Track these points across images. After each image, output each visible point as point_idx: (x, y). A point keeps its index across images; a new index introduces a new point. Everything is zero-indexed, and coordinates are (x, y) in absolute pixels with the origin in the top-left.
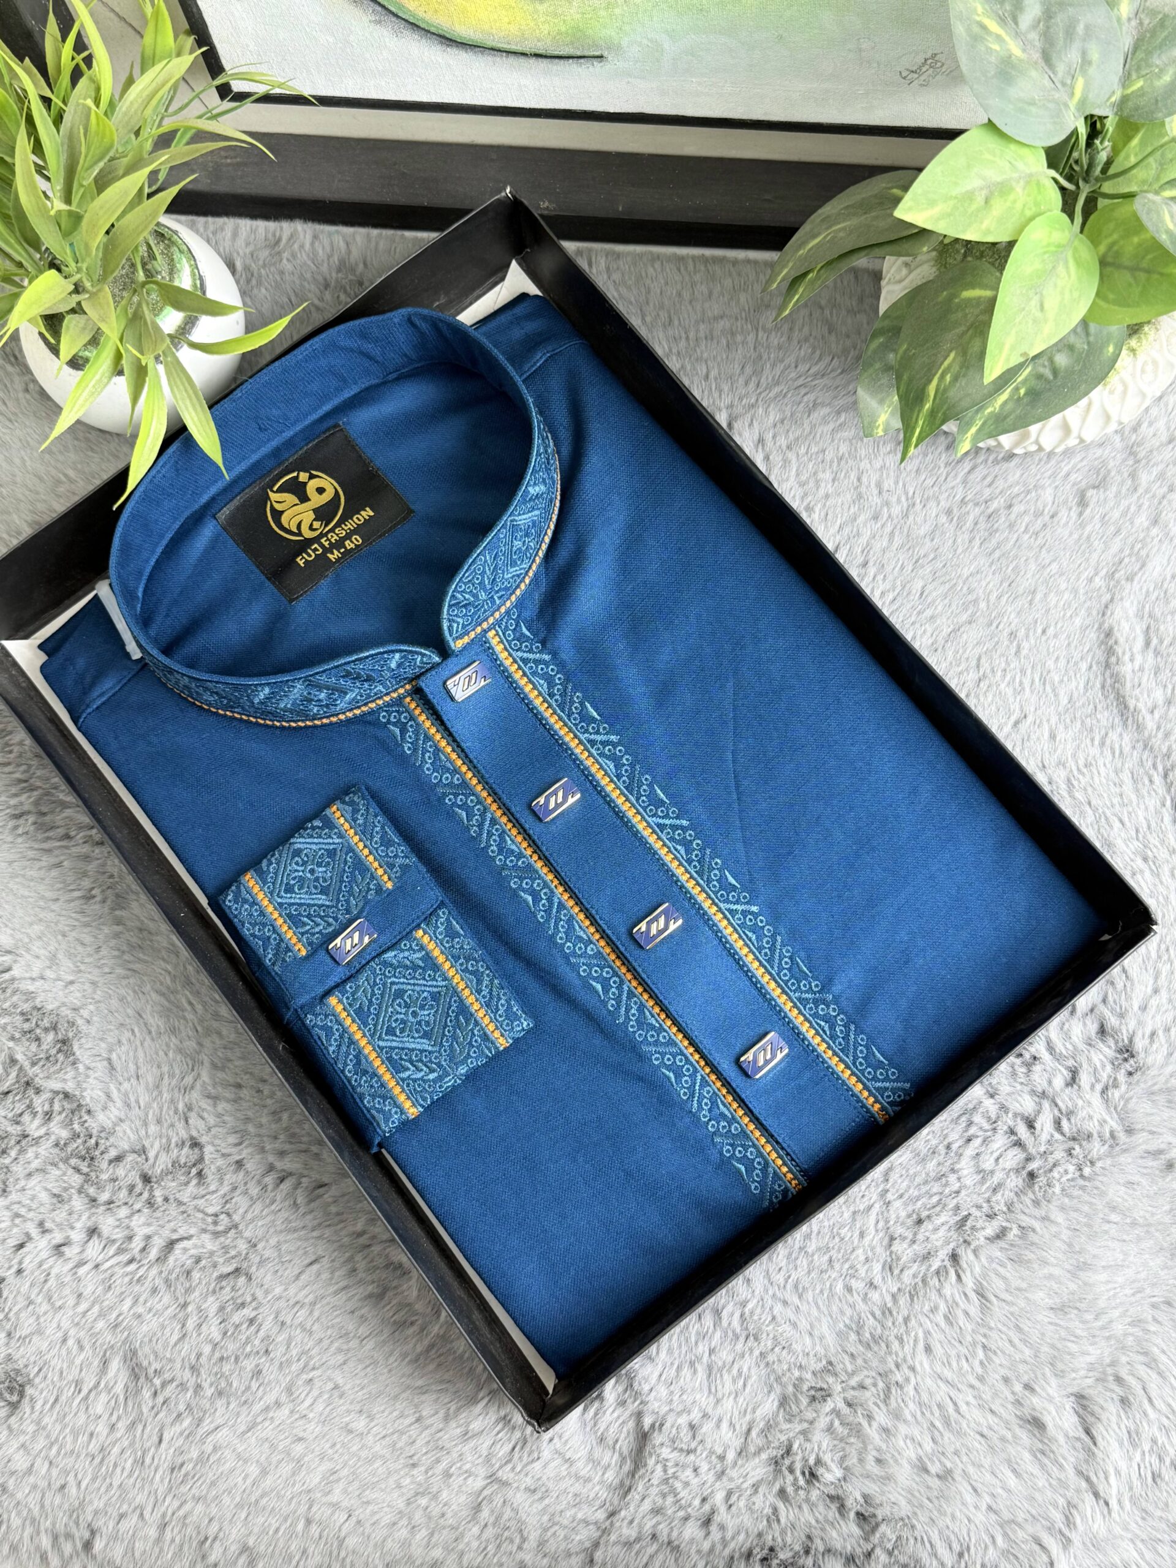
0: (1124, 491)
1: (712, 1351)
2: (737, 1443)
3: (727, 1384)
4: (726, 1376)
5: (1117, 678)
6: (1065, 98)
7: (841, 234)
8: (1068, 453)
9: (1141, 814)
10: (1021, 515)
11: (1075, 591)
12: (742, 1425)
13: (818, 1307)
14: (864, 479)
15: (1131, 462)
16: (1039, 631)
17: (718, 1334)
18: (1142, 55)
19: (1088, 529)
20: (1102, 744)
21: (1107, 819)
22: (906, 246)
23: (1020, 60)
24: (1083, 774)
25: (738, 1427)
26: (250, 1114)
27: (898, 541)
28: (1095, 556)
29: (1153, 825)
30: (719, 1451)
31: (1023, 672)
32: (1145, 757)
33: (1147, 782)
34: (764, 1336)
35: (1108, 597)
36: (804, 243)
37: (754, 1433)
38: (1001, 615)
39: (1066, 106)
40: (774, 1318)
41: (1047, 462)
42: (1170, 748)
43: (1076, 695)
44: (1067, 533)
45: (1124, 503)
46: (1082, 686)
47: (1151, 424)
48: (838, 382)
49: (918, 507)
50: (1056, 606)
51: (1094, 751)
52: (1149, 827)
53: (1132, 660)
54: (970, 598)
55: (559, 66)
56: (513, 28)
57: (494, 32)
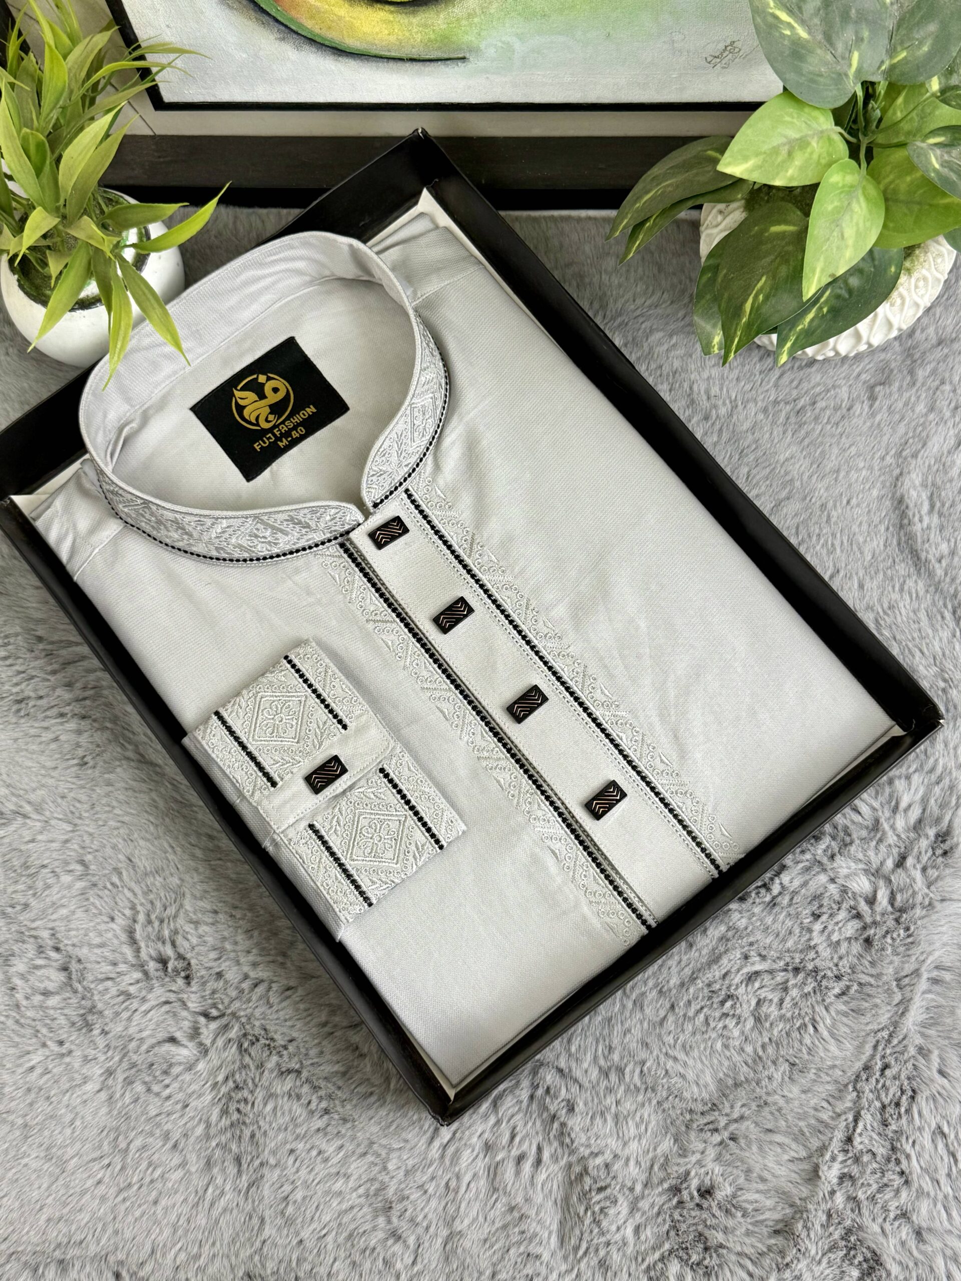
0: (905, 384)
1: (618, 1103)
2: (643, 1177)
3: (631, 1130)
4: (630, 1123)
5: (911, 537)
6: (845, 67)
7: (670, 189)
8: (858, 357)
9: (936, 644)
10: (823, 409)
11: (871, 468)
12: (645, 1164)
13: (702, 1062)
14: (695, 387)
15: (909, 362)
16: (845, 502)
17: (622, 1088)
18: (904, 32)
19: (878, 418)
20: (902, 590)
21: (909, 650)
22: (725, 194)
23: (807, 41)
24: (888, 615)
25: (643, 1164)
26: (226, 934)
27: (725, 436)
28: (885, 438)
29: (947, 652)
30: (629, 1184)
31: (834, 535)
32: (936, 598)
33: (939, 618)
34: (660, 1088)
35: (898, 471)
36: (639, 198)
37: (656, 1168)
38: (813, 490)
39: (846, 75)
40: (667, 1072)
41: (842, 366)
42: (956, 590)
43: (877, 552)
44: (861, 422)
45: (906, 395)
46: (882, 543)
47: (923, 330)
48: (669, 311)
49: (740, 407)
50: (856, 481)
51: (895, 596)
52: (944, 655)
53: (921, 521)
54: (788, 478)
55: (431, 67)
56: (392, 39)
57: (377, 42)
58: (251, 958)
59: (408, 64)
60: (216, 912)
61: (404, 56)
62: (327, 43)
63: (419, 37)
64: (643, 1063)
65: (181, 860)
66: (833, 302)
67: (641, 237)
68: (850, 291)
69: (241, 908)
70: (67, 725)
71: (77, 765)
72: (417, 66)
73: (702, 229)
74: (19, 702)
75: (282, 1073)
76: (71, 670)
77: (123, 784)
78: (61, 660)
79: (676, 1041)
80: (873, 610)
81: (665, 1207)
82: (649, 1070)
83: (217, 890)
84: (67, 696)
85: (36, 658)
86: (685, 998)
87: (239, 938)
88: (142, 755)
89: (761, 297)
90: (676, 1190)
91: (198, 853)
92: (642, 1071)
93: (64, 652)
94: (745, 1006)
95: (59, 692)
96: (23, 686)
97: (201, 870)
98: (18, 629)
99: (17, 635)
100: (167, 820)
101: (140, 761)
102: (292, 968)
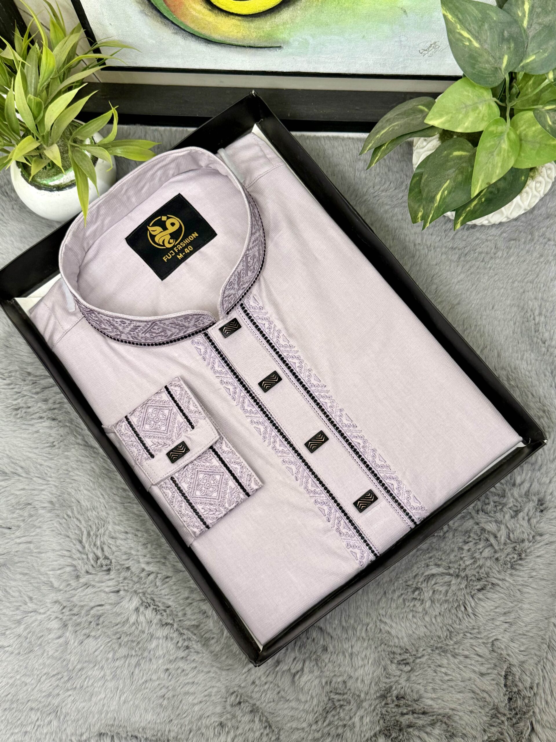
6: (500, 64)
7: (397, 128)
23: (479, 49)
30: (358, 693)
34: (377, 639)
37: (373, 684)
39: (500, 69)
55: (260, 51)
56: (239, 35)
57: (230, 36)
58: (146, 559)
59: (248, 49)
60: (127, 533)
61: (245, 44)
62: (201, 36)
63: (254, 35)
64: (368, 625)
65: (108, 503)
66: (488, 195)
67: (379, 155)
68: (498, 190)
69: (141, 531)
70: (44, 424)
71: (50, 446)
72: (253, 51)
73: (414, 148)
74: (17, 409)
75: (163, 625)
76: (46, 392)
77: (76, 458)
78: (41, 386)
79: (386, 614)
80: (505, 370)
81: (378, 706)
82: (371, 629)
83: (128, 520)
84: (44, 407)
85: (27, 385)
86: (392, 588)
87: (140, 548)
88: (86, 442)
89: (446, 192)
90: (383, 697)
91: (118, 499)
92: (366, 630)
93: (42, 382)
94: (426, 594)
95: (40, 404)
96: (19, 401)
97: (119, 508)
98: (17, 368)
99: (16, 371)
100: (100, 479)
101: (85, 446)
102: (169, 566)
